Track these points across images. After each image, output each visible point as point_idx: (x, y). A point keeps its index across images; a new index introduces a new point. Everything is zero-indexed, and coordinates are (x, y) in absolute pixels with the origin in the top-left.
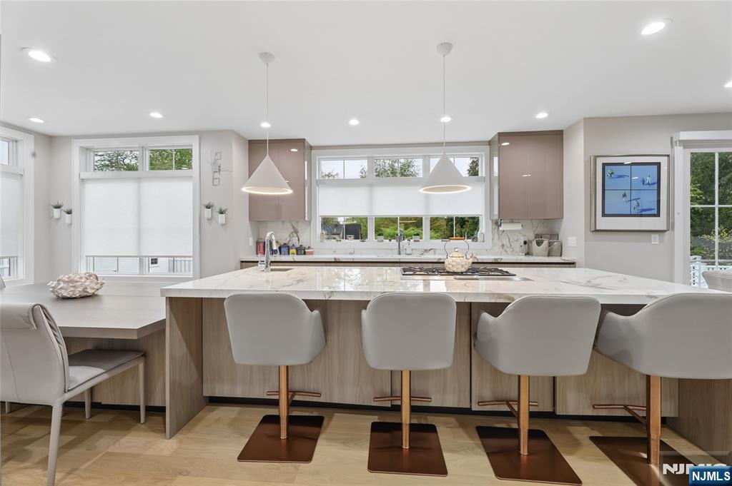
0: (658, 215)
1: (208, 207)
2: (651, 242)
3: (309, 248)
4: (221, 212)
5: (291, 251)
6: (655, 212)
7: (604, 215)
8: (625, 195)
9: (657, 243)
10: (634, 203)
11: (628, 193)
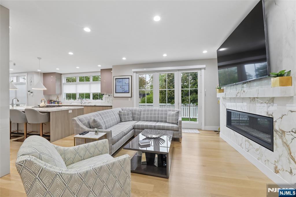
0: (129, 93)
1: (29, 91)
2: (128, 100)
3: (60, 102)
4: (32, 93)
5: (56, 103)
6: (128, 92)
7: (116, 93)
8: (121, 87)
9: (130, 100)
10: (123, 89)
11: (122, 86)
